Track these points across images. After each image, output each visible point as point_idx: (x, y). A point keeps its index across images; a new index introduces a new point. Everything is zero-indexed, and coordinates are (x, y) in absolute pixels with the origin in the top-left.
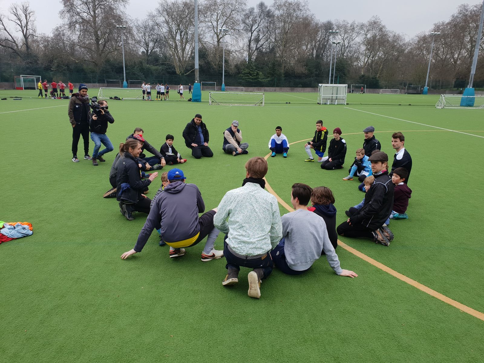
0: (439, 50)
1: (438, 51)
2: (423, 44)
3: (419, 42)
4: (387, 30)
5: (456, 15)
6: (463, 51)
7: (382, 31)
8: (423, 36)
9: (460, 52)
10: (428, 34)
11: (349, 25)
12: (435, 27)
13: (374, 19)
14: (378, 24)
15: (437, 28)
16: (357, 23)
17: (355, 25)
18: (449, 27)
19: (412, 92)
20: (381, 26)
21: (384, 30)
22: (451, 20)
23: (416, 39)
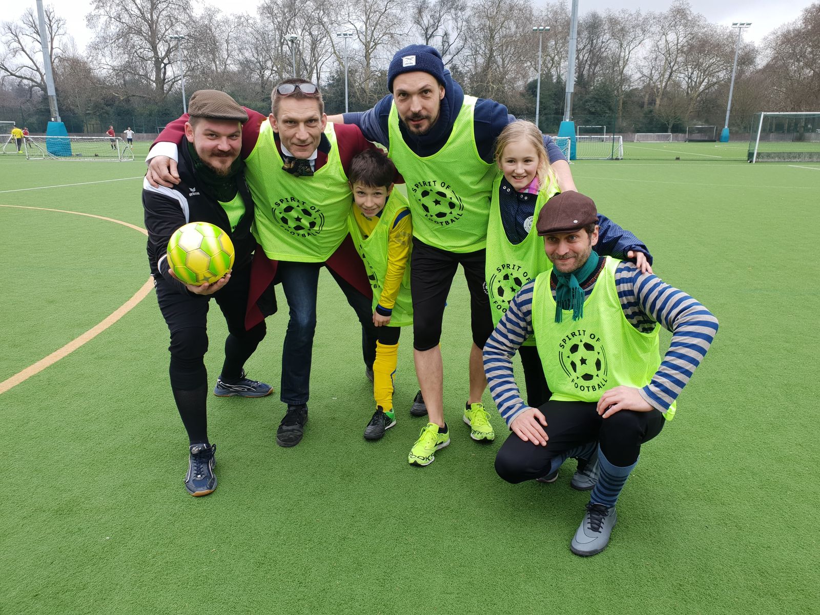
19: (699, 139)
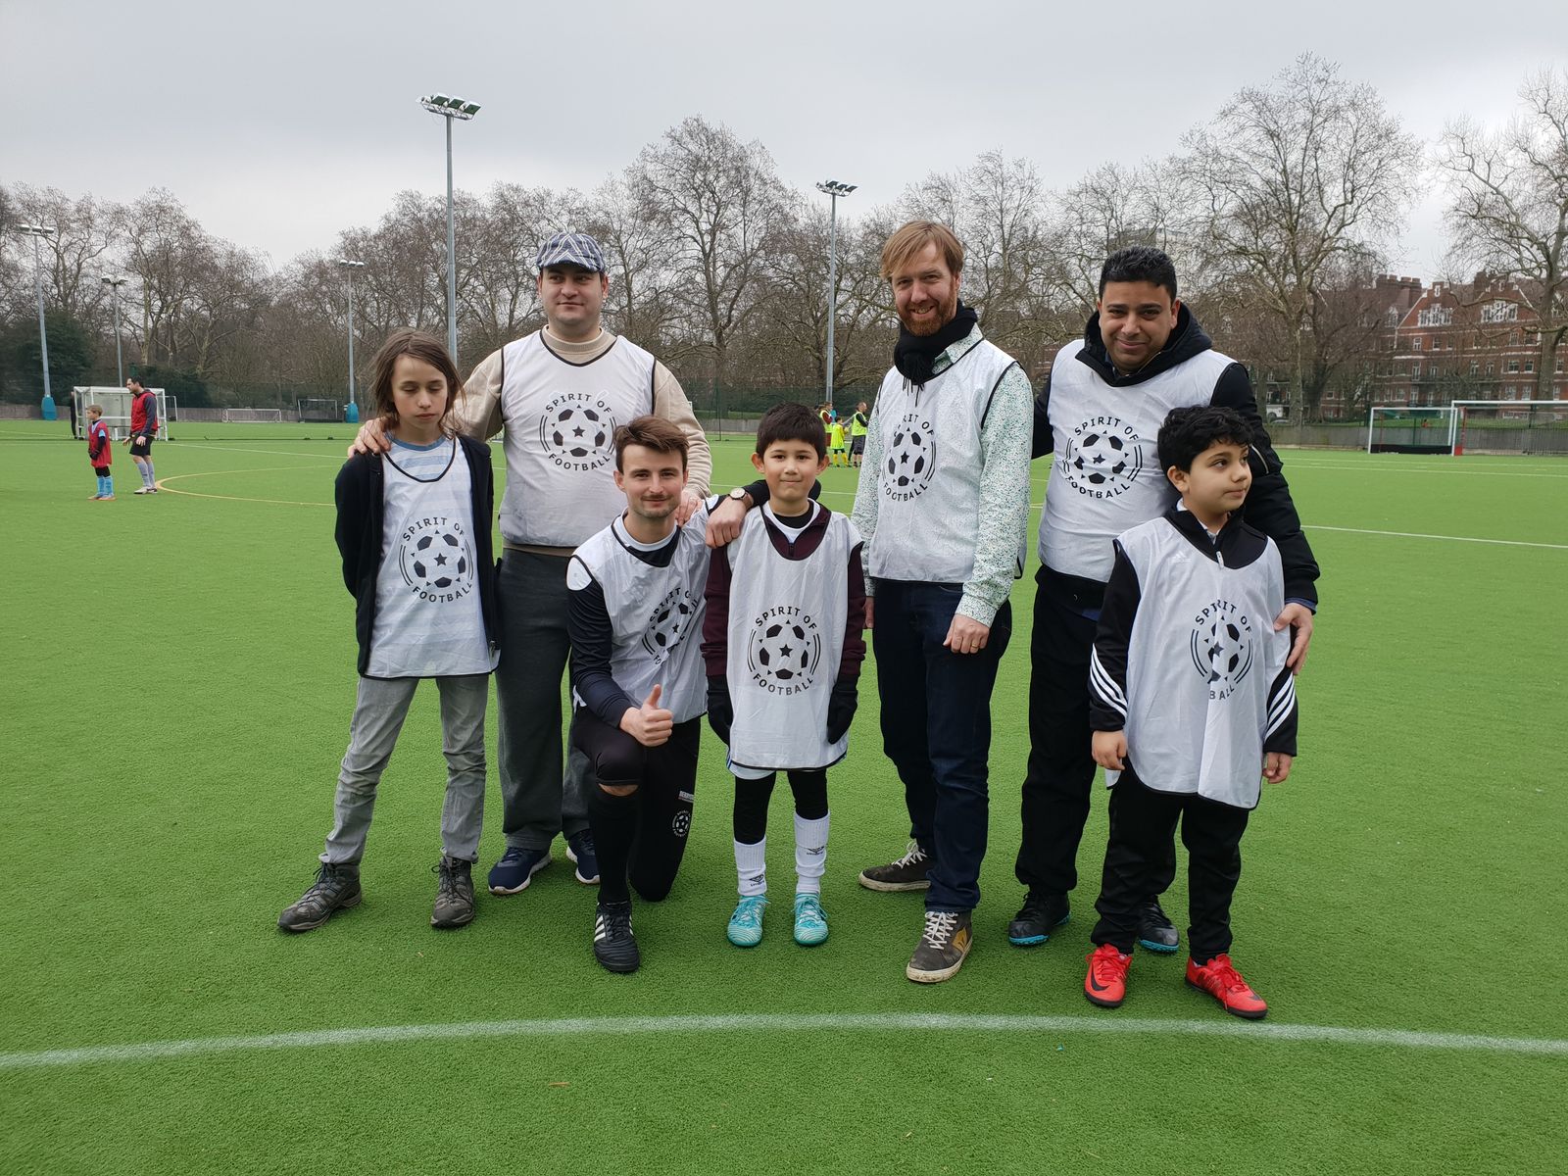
0: (366, 304)
1: (364, 307)
2: (321, 284)
3: (307, 277)
4: (205, 234)
5: (393, 217)
6: (429, 312)
7: (190, 237)
8: (315, 261)
9: (420, 313)
10: (328, 259)
11: (72, 207)
12: (344, 242)
13: (158, 199)
14: (173, 214)
15: (351, 245)
16: (98, 202)
17: (94, 208)
18: (381, 247)
20: (183, 222)
21: (194, 233)
22: (382, 227)
23: (299, 270)
